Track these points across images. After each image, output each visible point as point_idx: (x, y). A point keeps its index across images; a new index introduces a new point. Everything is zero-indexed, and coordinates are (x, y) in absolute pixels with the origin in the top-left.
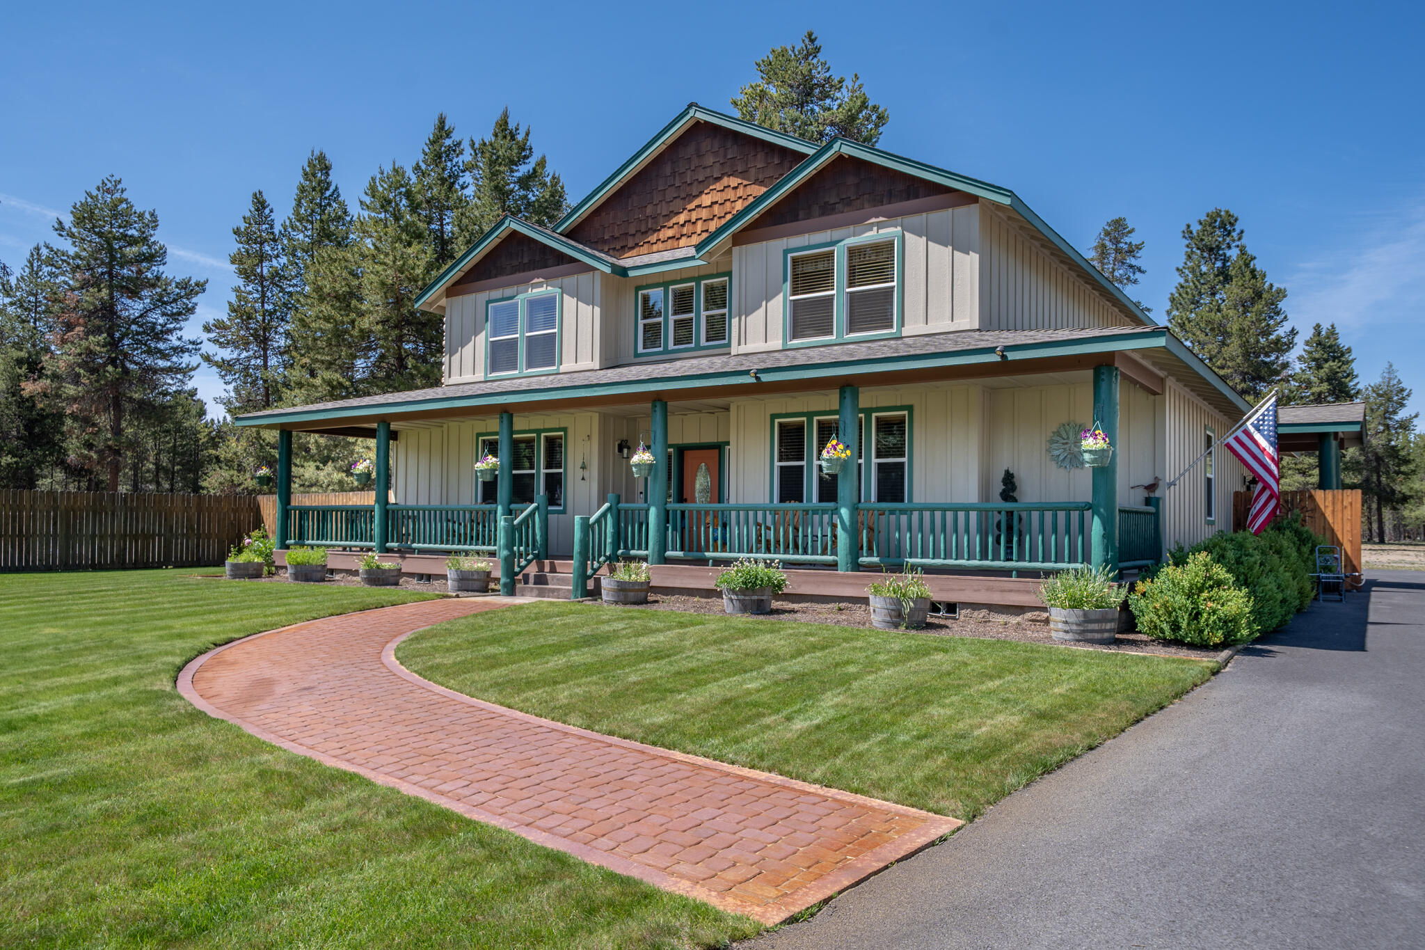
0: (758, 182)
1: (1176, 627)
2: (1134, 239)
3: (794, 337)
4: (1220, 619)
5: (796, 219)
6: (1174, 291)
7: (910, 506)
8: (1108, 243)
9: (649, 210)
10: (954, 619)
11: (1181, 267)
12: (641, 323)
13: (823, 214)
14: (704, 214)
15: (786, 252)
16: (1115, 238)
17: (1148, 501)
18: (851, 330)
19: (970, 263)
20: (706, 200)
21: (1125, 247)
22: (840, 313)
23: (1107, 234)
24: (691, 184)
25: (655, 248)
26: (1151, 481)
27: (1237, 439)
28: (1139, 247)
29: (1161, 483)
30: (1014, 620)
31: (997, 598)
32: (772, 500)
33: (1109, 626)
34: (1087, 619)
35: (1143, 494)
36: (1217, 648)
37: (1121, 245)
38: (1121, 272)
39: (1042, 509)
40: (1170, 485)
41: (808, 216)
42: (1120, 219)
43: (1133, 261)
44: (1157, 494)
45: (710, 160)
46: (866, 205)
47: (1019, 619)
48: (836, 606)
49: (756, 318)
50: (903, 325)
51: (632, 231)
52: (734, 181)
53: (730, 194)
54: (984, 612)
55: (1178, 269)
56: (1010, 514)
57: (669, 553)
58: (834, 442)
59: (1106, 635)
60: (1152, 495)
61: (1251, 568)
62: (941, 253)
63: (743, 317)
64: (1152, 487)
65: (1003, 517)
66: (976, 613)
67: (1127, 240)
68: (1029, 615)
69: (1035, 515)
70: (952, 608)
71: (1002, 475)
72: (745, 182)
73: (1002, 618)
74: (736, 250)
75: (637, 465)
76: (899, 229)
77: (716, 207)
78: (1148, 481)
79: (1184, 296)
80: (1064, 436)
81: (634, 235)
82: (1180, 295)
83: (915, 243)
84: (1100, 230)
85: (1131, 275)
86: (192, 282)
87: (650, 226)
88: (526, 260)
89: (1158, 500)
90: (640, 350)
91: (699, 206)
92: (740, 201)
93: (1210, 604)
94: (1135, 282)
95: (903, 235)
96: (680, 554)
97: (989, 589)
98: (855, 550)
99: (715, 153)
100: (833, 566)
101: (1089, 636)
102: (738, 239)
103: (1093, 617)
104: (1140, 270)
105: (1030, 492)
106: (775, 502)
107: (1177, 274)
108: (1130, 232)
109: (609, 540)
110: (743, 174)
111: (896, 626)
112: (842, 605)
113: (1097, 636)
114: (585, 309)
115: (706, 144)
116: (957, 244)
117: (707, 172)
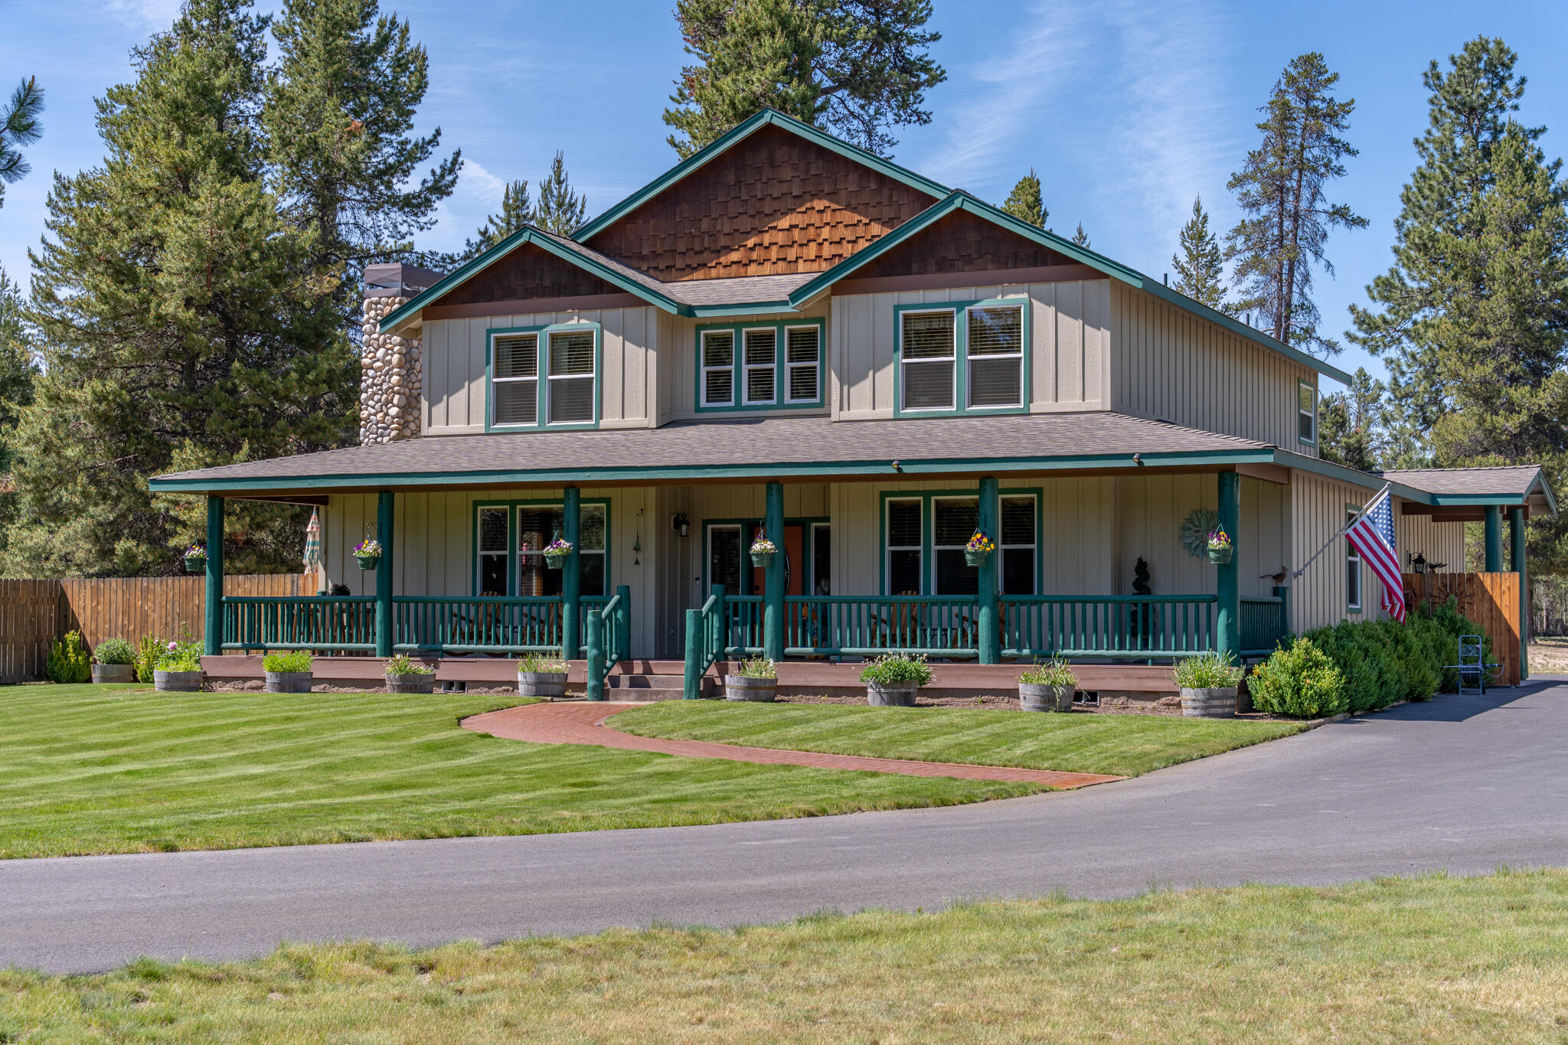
0: (849, 207)
1: (1282, 701)
2: (1337, 93)
3: (907, 405)
4: (1315, 692)
6: (1410, 182)
7: (1040, 598)
8: (1292, 98)
9: (705, 225)
10: (1096, 706)
11: (1422, 140)
12: (703, 370)
13: (940, 270)
14: (780, 238)
15: (897, 308)
16: (1307, 91)
17: (1276, 591)
18: (973, 402)
19: (1100, 340)
20: (784, 223)
21: (1323, 106)
23: (1292, 81)
26: (1279, 571)
27: (1355, 530)
28: (1346, 108)
29: (1287, 573)
30: (1150, 705)
31: (1134, 685)
32: (882, 592)
33: (1229, 702)
34: (1211, 696)
35: (1270, 584)
36: (1313, 717)
37: (1316, 103)
38: (1316, 151)
39: (1174, 601)
40: (1299, 573)
41: (923, 271)
42: (1313, 56)
43: (1336, 133)
44: (1285, 584)
45: (787, 173)
46: (989, 266)
47: (1154, 704)
48: (979, 699)
49: (861, 388)
50: (1031, 401)
51: (682, 248)
52: (818, 204)
53: (815, 219)
54: (1123, 699)
55: (1417, 142)
56: (1146, 606)
57: (789, 650)
58: (979, 536)
59: (1227, 710)
60: (1279, 585)
61: (1350, 653)
62: (1071, 326)
63: (846, 386)
64: (1279, 577)
65: (1140, 609)
66: (1115, 700)
67: (1327, 94)
68: (1163, 700)
69: (1168, 607)
70: (1093, 696)
71: (1135, 563)
72: (834, 206)
73: (1139, 704)
74: (835, 299)
75: (757, 555)
76: (1025, 296)
77: (796, 232)
78: (1277, 571)
79: (1427, 192)
80: (1197, 523)
81: (684, 254)
82: (1420, 190)
83: (1044, 313)
84: (1279, 75)
85: (1333, 157)
87: (706, 245)
88: (547, 283)
89: (1284, 589)
90: (703, 403)
91: (775, 228)
92: (827, 228)
93: (1308, 681)
94: (1339, 171)
95: (1031, 304)
97: (1127, 677)
98: (997, 643)
99: (795, 167)
100: (974, 659)
101: (1213, 711)
102: (837, 290)
103: (1215, 694)
104: (1348, 151)
105: (1163, 585)
106: (887, 594)
107: (1414, 150)
108: (1329, 80)
109: (715, 637)
110: (832, 196)
111: (1046, 710)
112: (985, 698)
113: (1219, 711)
114: (635, 352)
115: (782, 154)
116: (1090, 319)
117: (785, 188)
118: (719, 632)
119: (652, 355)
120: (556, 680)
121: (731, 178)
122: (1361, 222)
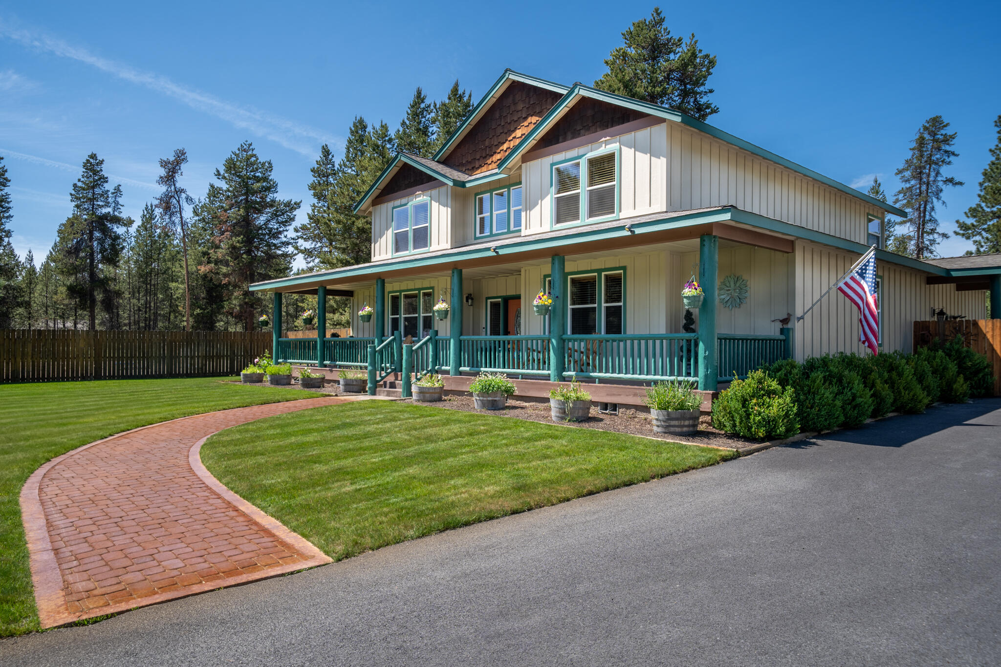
1: (734, 424)
2: (949, 131)
3: (557, 222)
5: (558, 142)
6: (987, 167)
8: (927, 136)
9: (487, 143)
10: (615, 415)
11: (993, 149)
12: (478, 217)
13: (572, 138)
15: (552, 165)
16: (932, 131)
17: (782, 331)
18: (590, 216)
19: (661, 165)
20: (518, 133)
21: (941, 137)
22: (584, 205)
23: (926, 128)
24: (510, 123)
25: (490, 167)
26: (785, 316)
27: (846, 284)
28: (953, 137)
29: (792, 318)
32: (544, 333)
33: (687, 423)
34: (669, 418)
37: (938, 136)
38: (938, 156)
39: (668, 338)
40: (799, 319)
41: (565, 140)
42: (937, 117)
43: (947, 148)
44: (790, 326)
45: (520, 106)
46: (598, 129)
49: (535, 212)
50: (620, 211)
51: (478, 157)
52: (534, 119)
54: (633, 411)
55: (991, 150)
57: (462, 369)
58: (541, 294)
59: (685, 429)
60: (785, 326)
62: (643, 158)
63: (528, 212)
64: (785, 321)
66: (628, 411)
67: (943, 132)
69: (665, 343)
70: (615, 407)
71: (684, 313)
74: (524, 165)
75: (438, 311)
76: (618, 144)
79: (995, 170)
80: (728, 285)
81: (479, 160)
82: (992, 170)
83: (628, 153)
84: (920, 126)
85: (946, 158)
86: (293, 202)
87: (487, 152)
89: (788, 330)
90: (478, 235)
91: (514, 138)
94: (949, 163)
95: (620, 148)
96: (467, 369)
97: (635, 395)
98: (561, 368)
99: (524, 102)
100: (547, 377)
101: (672, 429)
102: (526, 158)
103: (673, 416)
104: (953, 154)
107: (990, 154)
108: (945, 126)
109: (430, 360)
110: (539, 114)
113: (678, 430)
114: (443, 209)
115: (518, 96)
116: (653, 152)
117: (519, 115)
118: (432, 357)
119: (449, 209)
120: (355, 383)
121: (497, 115)
122: (961, 184)
